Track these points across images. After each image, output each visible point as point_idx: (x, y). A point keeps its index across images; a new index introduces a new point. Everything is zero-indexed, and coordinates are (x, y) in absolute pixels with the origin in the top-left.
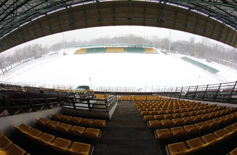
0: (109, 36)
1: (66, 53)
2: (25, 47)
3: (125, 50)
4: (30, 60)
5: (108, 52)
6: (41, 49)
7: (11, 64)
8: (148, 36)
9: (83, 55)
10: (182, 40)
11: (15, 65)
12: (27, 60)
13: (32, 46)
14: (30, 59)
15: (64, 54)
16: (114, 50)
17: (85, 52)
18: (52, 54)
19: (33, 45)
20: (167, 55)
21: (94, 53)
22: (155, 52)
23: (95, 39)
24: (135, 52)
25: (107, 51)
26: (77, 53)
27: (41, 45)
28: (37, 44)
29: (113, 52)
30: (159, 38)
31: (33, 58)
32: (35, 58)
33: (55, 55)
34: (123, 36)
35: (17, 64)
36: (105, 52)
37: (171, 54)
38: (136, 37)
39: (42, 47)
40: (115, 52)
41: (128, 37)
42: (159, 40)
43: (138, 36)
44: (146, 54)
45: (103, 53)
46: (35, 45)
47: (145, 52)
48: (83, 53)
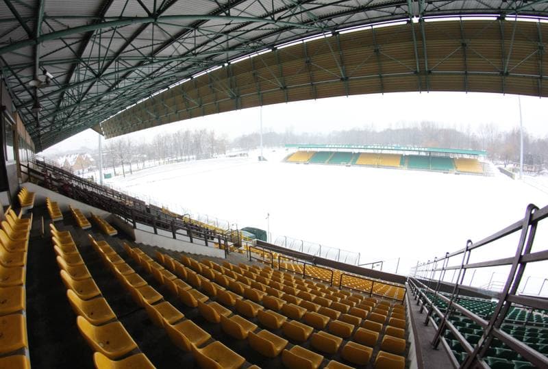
1: (266, 158)
2: (179, 132)
3: (402, 163)
4: (185, 160)
5: (361, 165)
6: (212, 141)
7: (143, 160)
9: (302, 165)
11: (152, 163)
12: (179, 158)
13: (193, 132)
14: (187, 157)
15: (260, 158)
16: (375, 161)
17: (307, 160)
18: (235, 156)
19: (196, 131)
20: (514, 178)
21: (331, 162)
22: (481, 171)
24: (428, 169)
25: (359, 161)
26: (289, 159)
27: (213, 134)
28: (205, 130)
29: (373, 166)
30: (499, 132)
31: (195, 156)
32: (198, 158)
33: (240, 157)
35: (157, 162)
36: (354, 163)
38: (438, 129)
39: (216, 138)
40: (378, 166)
41: (420, 127)
43: (445, 127)
44: (456, 174)
45: (349, 166)
46: (201, 132)
47: (453, 168)
48: (303, 161)
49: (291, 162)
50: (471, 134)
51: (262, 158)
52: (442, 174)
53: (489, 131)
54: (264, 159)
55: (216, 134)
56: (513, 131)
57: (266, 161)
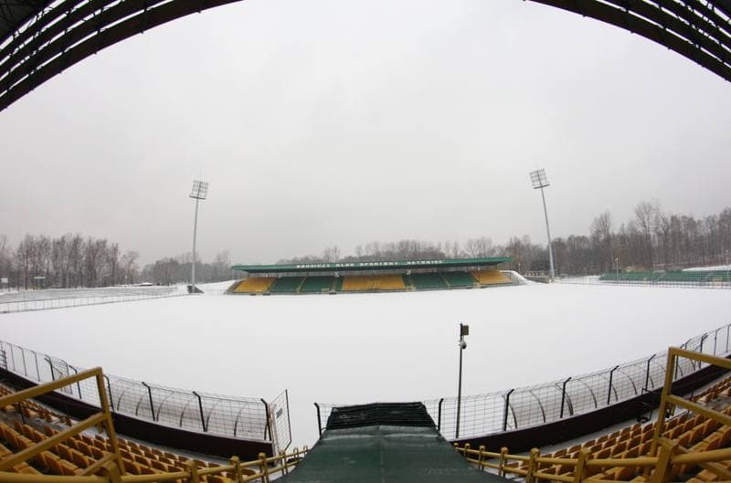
1: (201, 289)
2: (63, 238)
6: (114, 263)
8: (456, 243)
9: (260, 298)
10: (565, 237)
11: (13, 291)
13: (86, 241)
15: (190, 288)
17: (266, 289)
19: (90, 241)
21: (302, 292)
26: (237, 290)
27: (115, 250)
28: (104, 242)
34: (381, 249)
38: (421, 251)
42: (493, 251)
43: (428, 246)
45: (334, 293)
46: (98, 244)
48: (260, 290)
49: (241, 293)
50: (459, 253)
51: (193, 288)
53: (480, 247)
54: (197, 291)
55: (120, 249)
57: (200, 292)
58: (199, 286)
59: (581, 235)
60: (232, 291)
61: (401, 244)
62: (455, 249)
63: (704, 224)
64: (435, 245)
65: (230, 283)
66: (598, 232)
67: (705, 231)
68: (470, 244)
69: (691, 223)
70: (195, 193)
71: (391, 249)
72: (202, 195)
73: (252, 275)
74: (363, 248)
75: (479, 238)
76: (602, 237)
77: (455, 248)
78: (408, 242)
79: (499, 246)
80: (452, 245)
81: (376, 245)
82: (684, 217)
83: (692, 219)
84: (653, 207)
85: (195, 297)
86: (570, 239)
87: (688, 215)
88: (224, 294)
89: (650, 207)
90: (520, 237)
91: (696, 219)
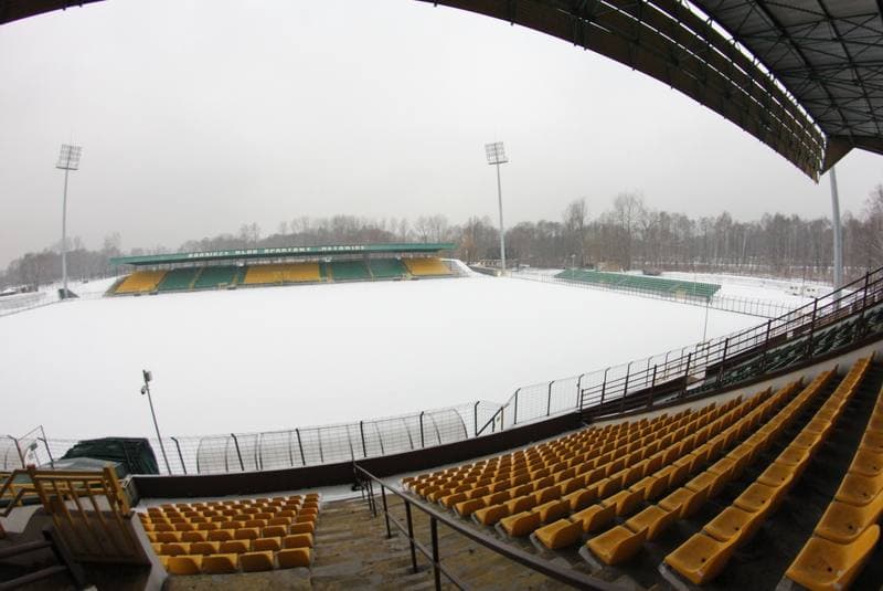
0: (254, 229)
1: (75, 292)
3: (323, 274)
5: (254, 285)
8: (404, 222)
9: (147, 302)
10: (535, 221)
15: (62, 292)
16: (276, 276)
17: (154, 286)
18: (13, 293)
20: (496, 276)
21: (198, 288)
22: (448, 272)
23: (199, 239)
24: (368, 279)
25: (248, 279)
26: (122, 289)
29: (276, 284)
30: (448, 227)
33: (22, 295)
34: (310, 227)
36: (241, 284)
37: (508, 273)
38: (360, 228)
40: (286, 283)
42: (449, 232)
43: (368, 224)
44: (413, 279)
45: (234, 288)
47: (404, 272)
48: (146, 289)
49: (125, 294)
50: (406, 233)
51: (66, 292)
52: (391, 282)
53: (433, 227)
54: (72, 295)
56: (470, 223)
57: (75, 296)
58: (73, 287)
59: (554, 221)
60: (113, 292)
61: (336, 220)
62: (403, 229)
63: (698, 225)
64: (379, 221)
65: (111, 281)
66: (572, 220)
67: (698, 232)
68: (422, 221)
69: (684, 222)
70: (64, 163)
71: (323, 227)
72: (72, 164)
73: (141, 268)
74: (288, 225)
75: (433, 216)
76: (577, 225)
77: (403, 227)
78: (343, 217)
79: (457, 226)
80: (399, 222)
81: (305, 221)
82: (677, 215)
83: (685, 217)
84: (637, 200)
85: (68, 304)
86: (540, 224)
87: (681, 213)
88: (104, 296)
89: (632, 199)
90: (480, 218)
91: (690, 219)
